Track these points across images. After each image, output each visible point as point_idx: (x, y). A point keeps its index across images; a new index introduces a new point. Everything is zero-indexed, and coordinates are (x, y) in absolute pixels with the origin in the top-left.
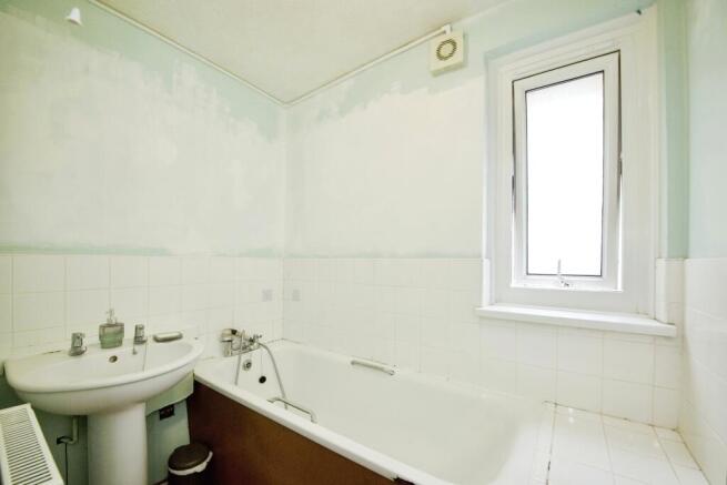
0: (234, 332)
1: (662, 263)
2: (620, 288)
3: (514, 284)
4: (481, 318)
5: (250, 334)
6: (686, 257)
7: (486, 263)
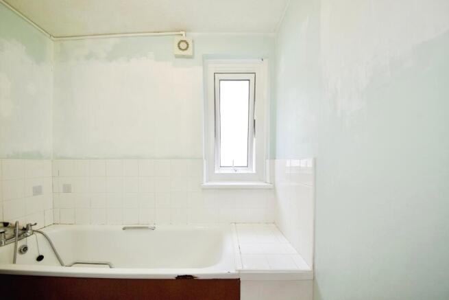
0: (6, 224)
1: (268, 161)
2: (254, 172)
3: (216, 172)
4: (203, 189)
5: (22, 224)
6: (275, 159)
7: (205, 162)
